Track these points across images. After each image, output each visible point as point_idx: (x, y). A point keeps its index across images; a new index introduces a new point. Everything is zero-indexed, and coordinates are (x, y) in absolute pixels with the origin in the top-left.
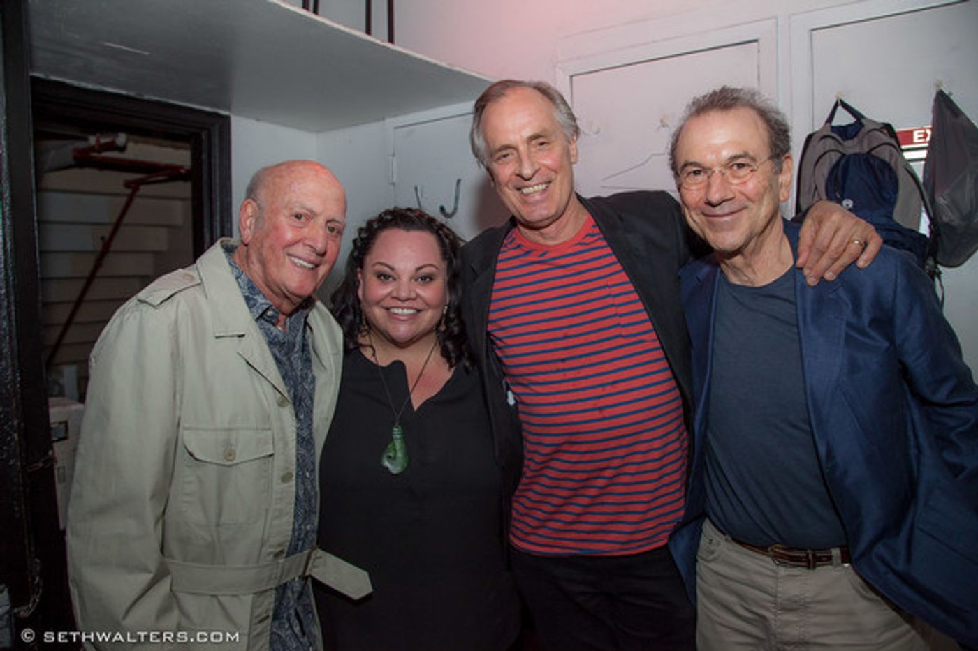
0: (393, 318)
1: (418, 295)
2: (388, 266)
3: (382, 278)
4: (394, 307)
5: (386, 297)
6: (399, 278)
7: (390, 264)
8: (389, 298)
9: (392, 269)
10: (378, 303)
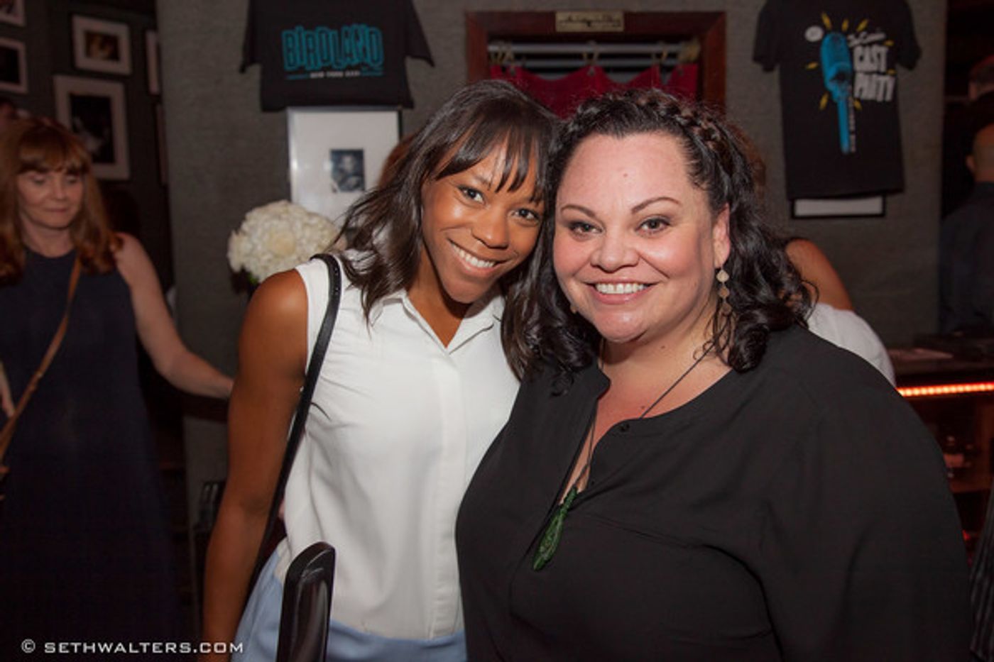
0: (600, 301)
1: (640, 256)
2: (581, 209)
3: (579, 230)
4: (601, 283)
5: (585, 264)
6: (605, 228)
7: (586, 205)
8: (588, 266)
9: (590, 213)
10: (574, 275)
